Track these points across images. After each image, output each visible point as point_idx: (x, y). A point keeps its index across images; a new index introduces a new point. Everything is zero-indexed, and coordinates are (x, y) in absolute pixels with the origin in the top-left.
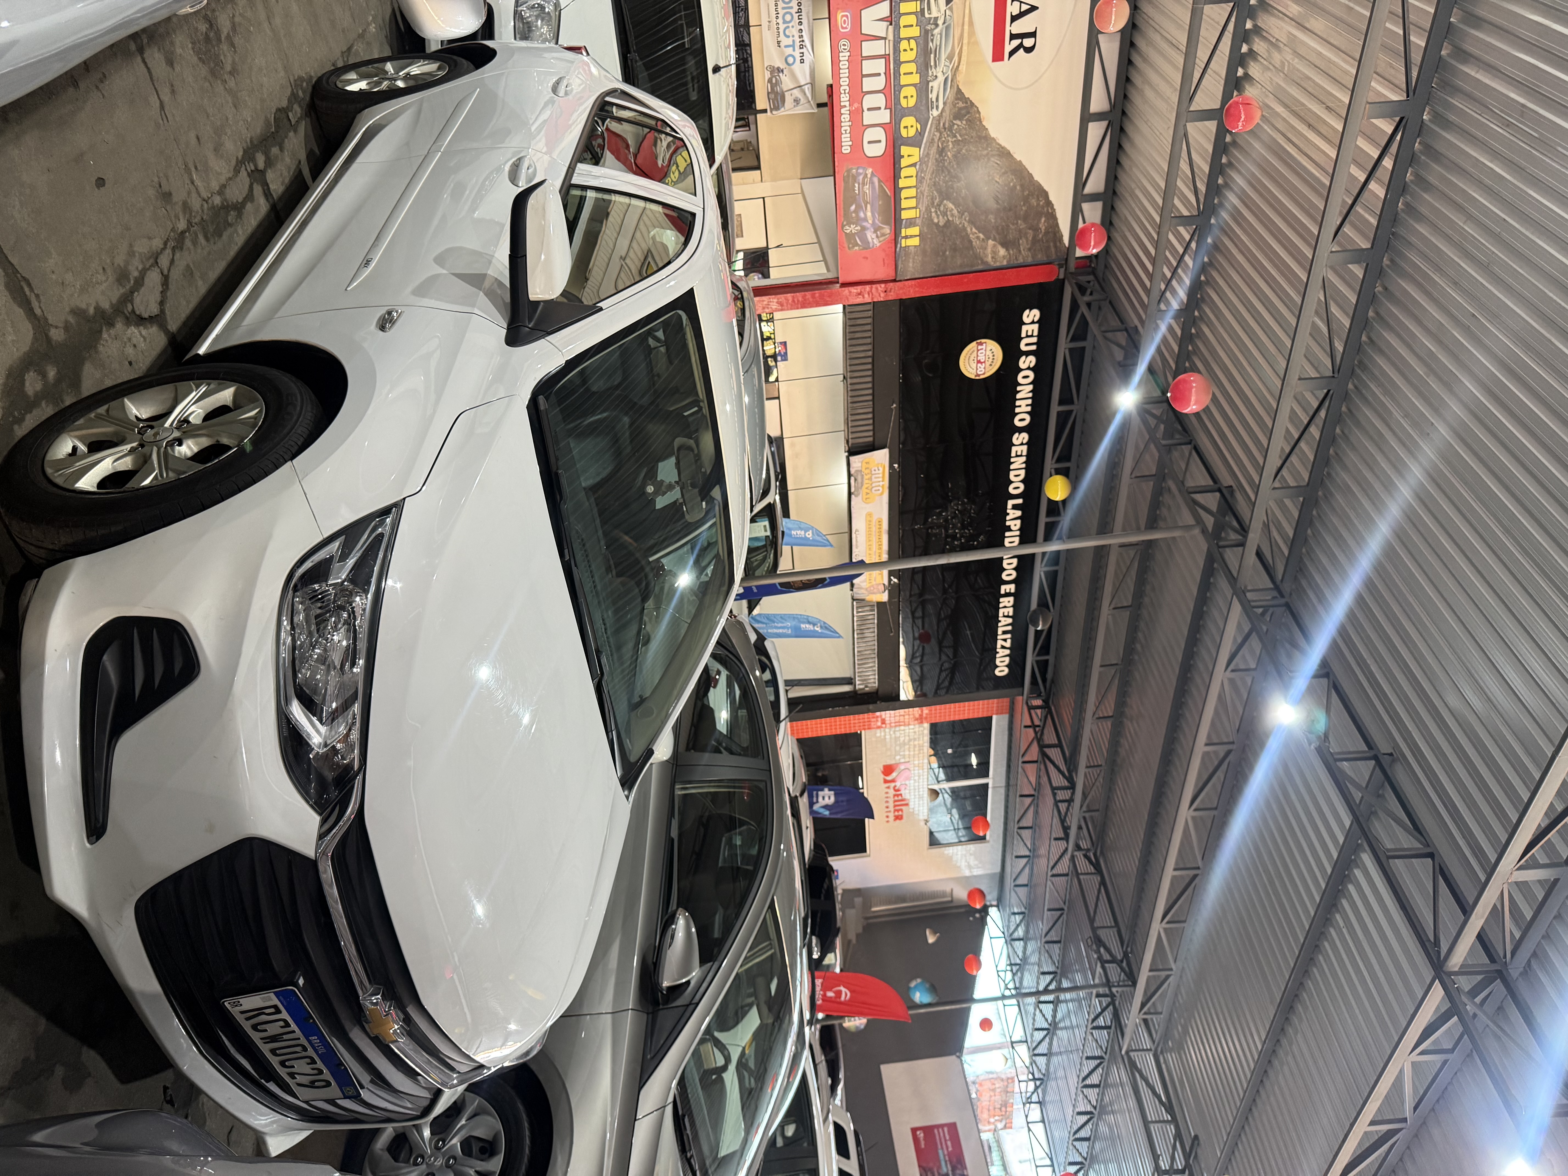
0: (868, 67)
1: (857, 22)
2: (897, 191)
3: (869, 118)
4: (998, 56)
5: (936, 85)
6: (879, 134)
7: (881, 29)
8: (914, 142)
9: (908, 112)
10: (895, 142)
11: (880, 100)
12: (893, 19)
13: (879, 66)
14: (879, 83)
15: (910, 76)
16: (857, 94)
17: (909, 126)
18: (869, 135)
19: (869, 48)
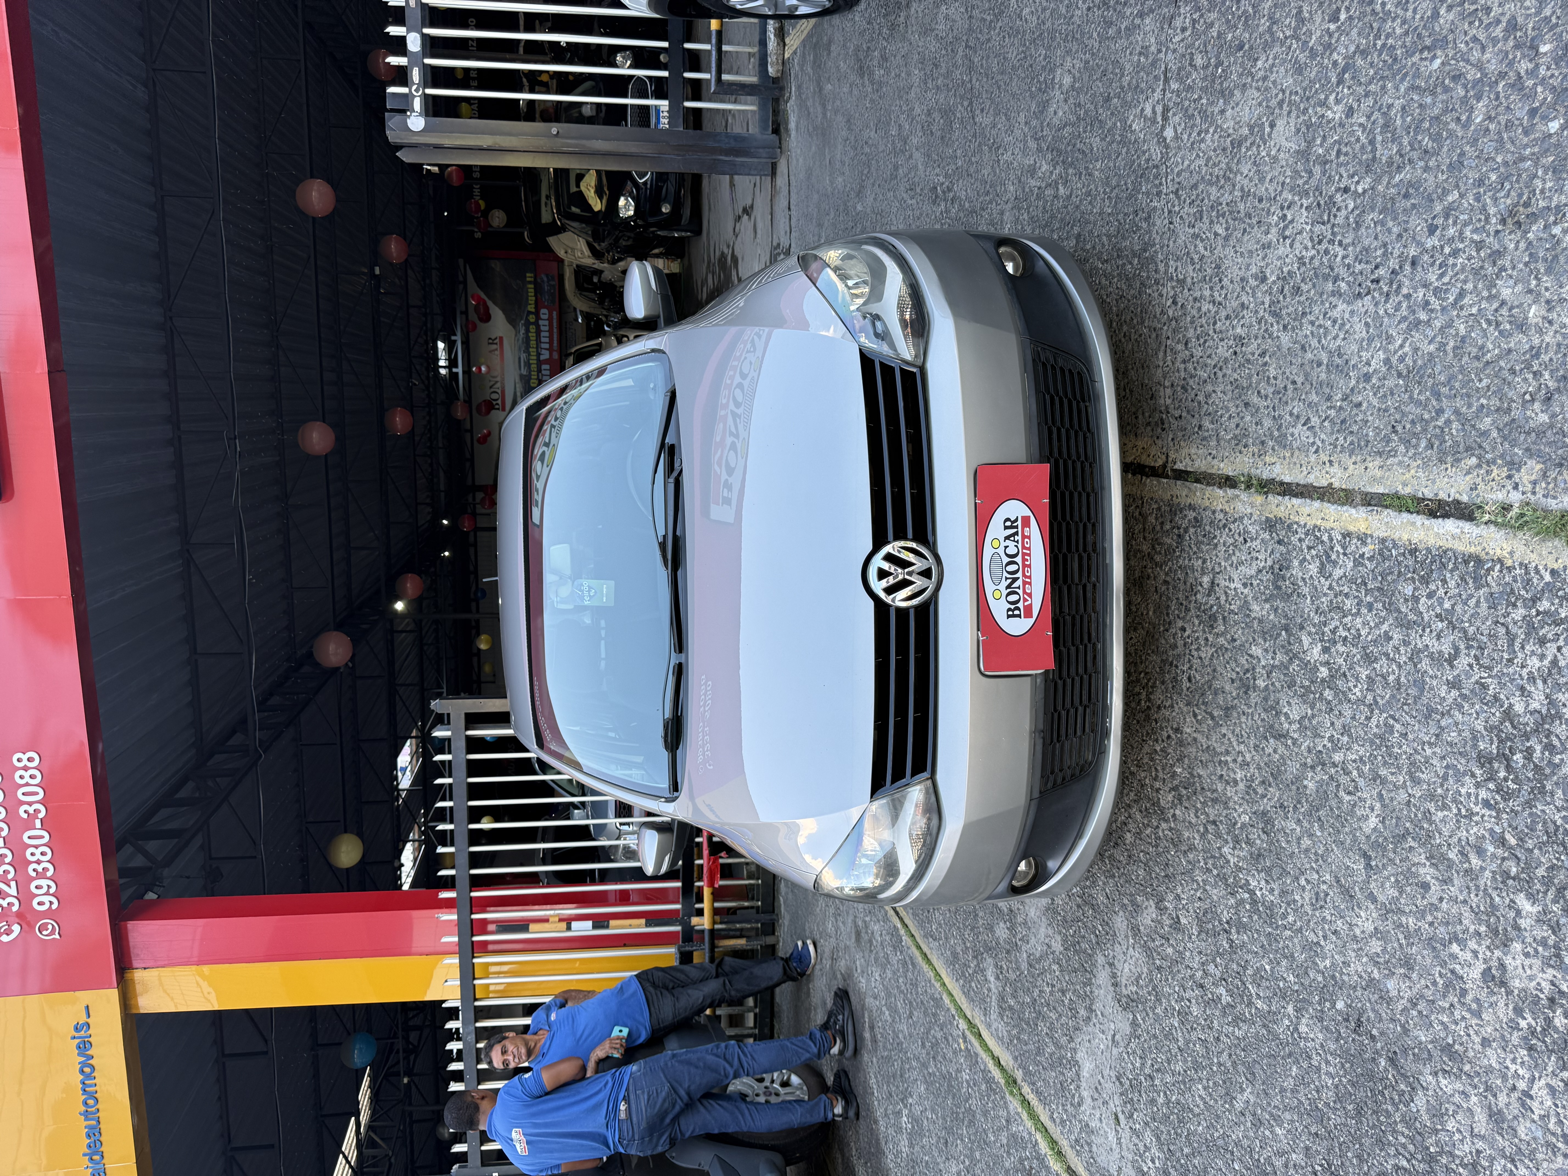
0: (547, 340)
1: (551, 354)
2: (536, 296)
3: (547, 323)
4: (501, 338)
5: (522, 331)
6: (542, 316)
7: (543, 352)
8: (530, 313)
9: (532, 323)
10: (537, 314)
11: (542, 328)
12: (539, 355)
13: (543, 340)
14: (543, 334)
15: (532, 335)
16: (551, 331)
17: (532, 318)
18: (546, 317)
19: (547, 346)
